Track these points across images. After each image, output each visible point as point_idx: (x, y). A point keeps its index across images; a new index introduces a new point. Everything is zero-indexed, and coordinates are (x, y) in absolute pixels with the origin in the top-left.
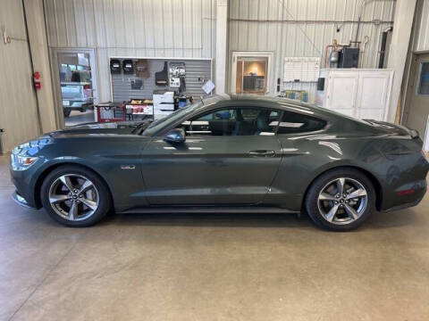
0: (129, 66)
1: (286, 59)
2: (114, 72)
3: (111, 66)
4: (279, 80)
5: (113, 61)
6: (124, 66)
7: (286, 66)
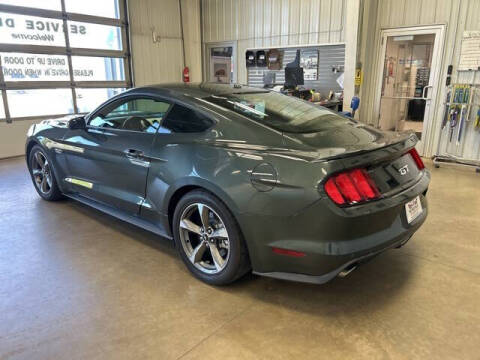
0: (262, 57)
1: (466, 34)
2: (249, 64)
3: (247, 58)
4: (450, 69)
5: (249, 53)
6: (258, 57)
7: (465, 46)
